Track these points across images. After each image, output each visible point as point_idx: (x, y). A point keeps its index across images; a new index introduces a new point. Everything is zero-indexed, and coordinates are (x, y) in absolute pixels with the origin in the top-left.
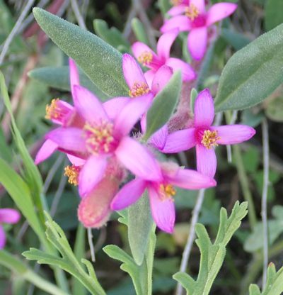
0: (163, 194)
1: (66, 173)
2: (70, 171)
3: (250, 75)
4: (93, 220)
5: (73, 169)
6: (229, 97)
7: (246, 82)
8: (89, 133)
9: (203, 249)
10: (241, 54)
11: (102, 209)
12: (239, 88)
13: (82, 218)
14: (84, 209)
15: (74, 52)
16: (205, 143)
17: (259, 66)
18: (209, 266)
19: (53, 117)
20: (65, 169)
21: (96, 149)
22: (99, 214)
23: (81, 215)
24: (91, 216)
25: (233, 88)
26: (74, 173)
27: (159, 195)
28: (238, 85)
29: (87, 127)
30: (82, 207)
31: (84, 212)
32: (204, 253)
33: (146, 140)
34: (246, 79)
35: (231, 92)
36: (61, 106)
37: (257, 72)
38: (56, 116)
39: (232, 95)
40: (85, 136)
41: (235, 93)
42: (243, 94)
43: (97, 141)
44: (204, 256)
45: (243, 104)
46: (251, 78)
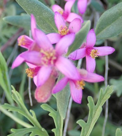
0: (78, 85)
1: (27, 72)
2: (29, 71)
3: (112, 22)
4: (43, 99)
5: (30, 70)
6: (101, 33)
7: (110, 26)
8: (43, 54)
9: (91, 108)
10: (109, 12)
11: (47, 93)
12: (106, 28)
13: (37, 98)
14: (38, 93)
15: (29, 10)
16: (92, 56)
17: (117, 18)
18: (93, 115)
19: (22, 45)
20: (26, 70)
21: (47, 63)
22: (46, 95)
23: (37, 96)
24: (42, 97)
25: (103, 28)
26: (31, 72)
27: (76, 85)
28: (106, 27)
29: (42, 51)
30: (37, 92)
31: (38, 94)
32: (91, 110)
33: (67, 56)
34: (110, 24)
35: (102, 30)
36: (26, 39)
37: (116, 21)
38: (24, 44)
39: (102, 32)
40: (40, 56)
41: (104, 30)
42: (108, 31)
43: (47, 59)
44: (91, 111)
45: (108, 36)
46: (112, 24)
